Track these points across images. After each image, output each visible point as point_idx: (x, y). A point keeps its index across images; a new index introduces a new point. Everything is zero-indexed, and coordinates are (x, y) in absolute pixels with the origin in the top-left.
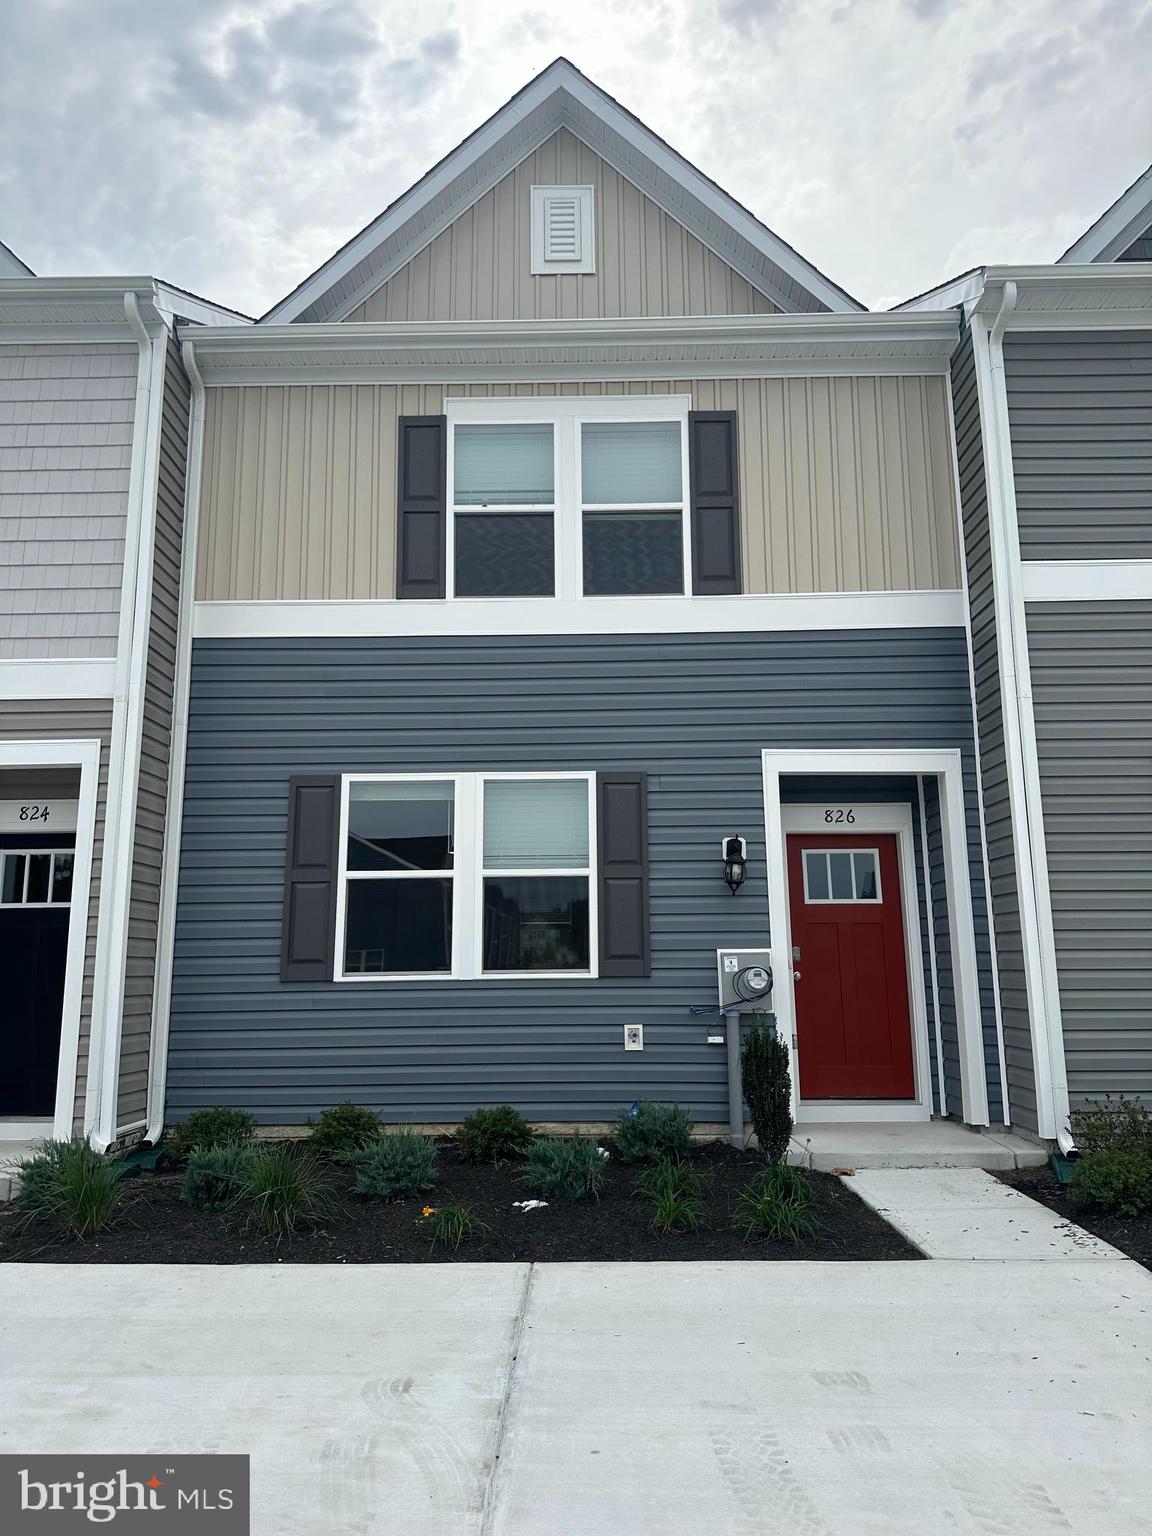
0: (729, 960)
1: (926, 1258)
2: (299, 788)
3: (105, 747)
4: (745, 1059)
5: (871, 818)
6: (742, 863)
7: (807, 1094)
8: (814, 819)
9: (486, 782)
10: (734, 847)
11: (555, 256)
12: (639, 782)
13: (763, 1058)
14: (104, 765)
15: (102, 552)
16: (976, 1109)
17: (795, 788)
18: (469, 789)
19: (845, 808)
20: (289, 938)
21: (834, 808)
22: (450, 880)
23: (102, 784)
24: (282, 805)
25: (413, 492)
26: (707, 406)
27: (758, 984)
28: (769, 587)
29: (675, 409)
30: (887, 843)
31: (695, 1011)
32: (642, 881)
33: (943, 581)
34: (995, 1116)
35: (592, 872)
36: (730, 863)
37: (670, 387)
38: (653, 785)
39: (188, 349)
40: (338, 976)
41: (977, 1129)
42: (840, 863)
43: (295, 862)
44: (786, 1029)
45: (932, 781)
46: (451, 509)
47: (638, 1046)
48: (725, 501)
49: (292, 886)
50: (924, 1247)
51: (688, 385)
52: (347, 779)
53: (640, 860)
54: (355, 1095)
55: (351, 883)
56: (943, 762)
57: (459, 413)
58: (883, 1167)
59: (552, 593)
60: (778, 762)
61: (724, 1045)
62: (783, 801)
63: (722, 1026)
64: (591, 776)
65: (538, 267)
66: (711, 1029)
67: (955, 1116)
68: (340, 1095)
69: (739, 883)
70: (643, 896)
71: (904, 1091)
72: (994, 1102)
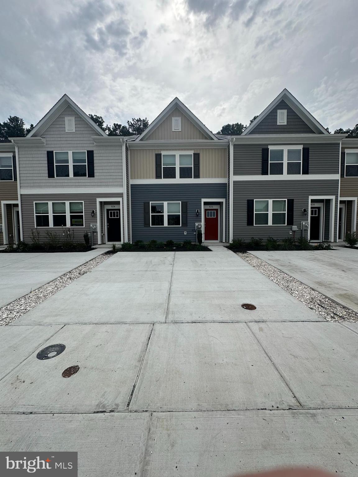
0: (197, 224)
1: (212, 251)
2: (145, 203)
3: (123, 199)
4: (198, 234)
5: (215, 207)
6: (198, 213)
7: (206, 239)
8: (208, 207)
9: (168, 203)
10: (198, 211)
11: (176, 128)
12: (186, 203)
13: (200, 235)
14: (123, 201)
15: (120, 174)
16: (224, 241)
17: (205, 203)
18: (165, 204)
19: (212, 206)
20: (145, 221)
21: (211, 206)
22: (163, 215)
23: (123, 203)
24: (143, 206)
25: (157, 164)
26: (196, 152)
27: (200, 227)
28: (203, 177)
29: (191, 153)
30: (217, 210)
31: (192, 230)
32: (187, 215)
33: (225, 177)
34: (226, 241)
35: (180, 214)
36: (197, 213)
37: (191, 149)
38: (188, 203)
39: (128, 144)
40: (151, 226)
41: (224, 243)
42: (211, 212)
43: (145, 213)
44: (203, 232)
45: (222, 202)
46: (162, 166)
47: (186, 234)
48: (198, 166)
49: (145, 216)
50: (212, 250)
51: (194, 149)
52: (150, 202)
53: (186, 212)
54: (155, 239)
55: (152, 215)
56: (223, 200)
57: (163, 153)
58: (212, 246)
59: (175, 178)
60: (203, 200)
61: (196, 234)
62: (204, 205)
63: (196, 232)
64: (180, 202)
65: (173, 130)
66: (194, 232)
67: (222, 242)
68: (152, 239)
69: (198, 215)
70: (187, 217)
71: (217, 239)
72: (226, 239)
